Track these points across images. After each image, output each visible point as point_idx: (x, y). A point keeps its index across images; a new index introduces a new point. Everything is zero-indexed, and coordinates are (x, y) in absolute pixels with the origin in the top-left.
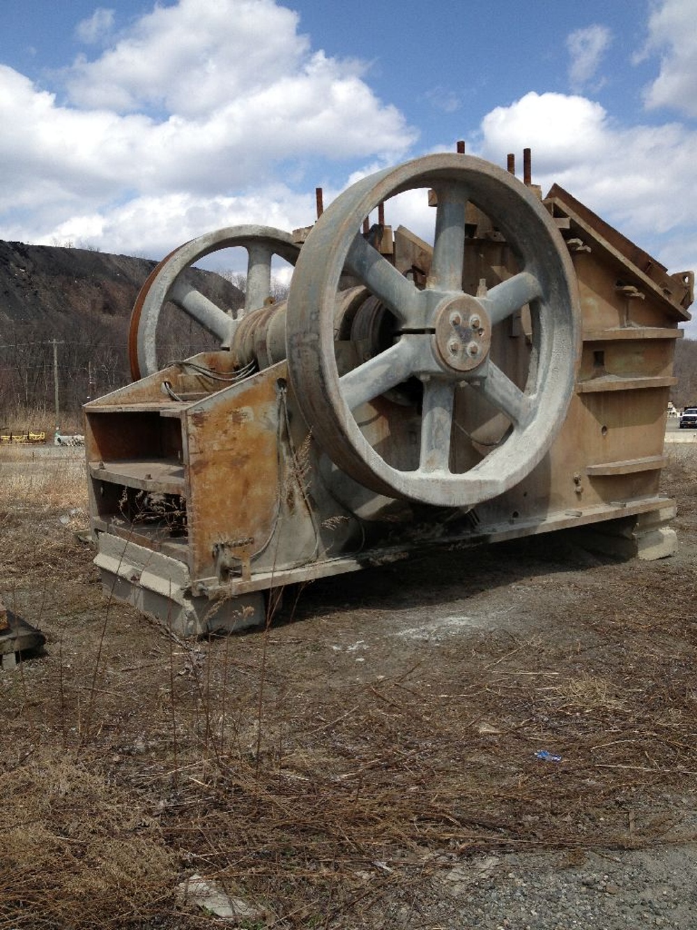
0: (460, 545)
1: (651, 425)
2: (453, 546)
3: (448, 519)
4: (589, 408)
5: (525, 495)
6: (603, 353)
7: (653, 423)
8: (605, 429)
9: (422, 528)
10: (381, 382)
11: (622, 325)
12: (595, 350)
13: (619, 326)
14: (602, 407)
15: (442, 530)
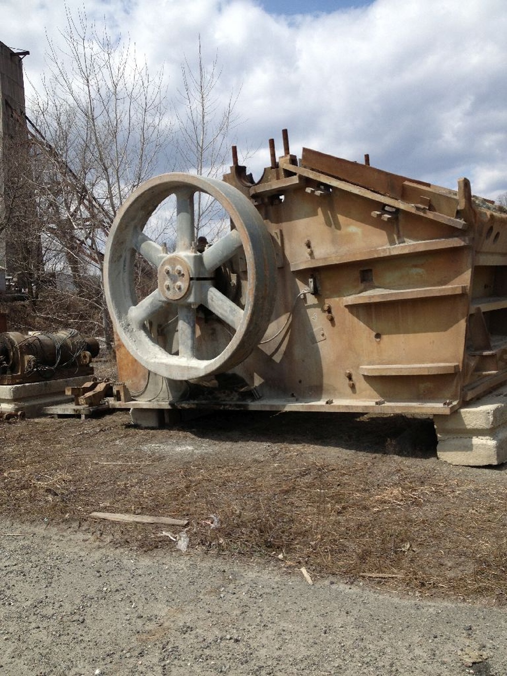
0: (227, 407)
1: (443, 333)
2: (223, 406)
3: (243, 390)
4: (358, 317)
5: (300, 382)
6: (371, 270)
7: (445, 330)
8: (378, 336)
9: (224, 393)
10: (149, 307)
11: (392, 242)
12: (361, 269)
13: (388, 244)
14: (374, 317)
15: (237, 397)
